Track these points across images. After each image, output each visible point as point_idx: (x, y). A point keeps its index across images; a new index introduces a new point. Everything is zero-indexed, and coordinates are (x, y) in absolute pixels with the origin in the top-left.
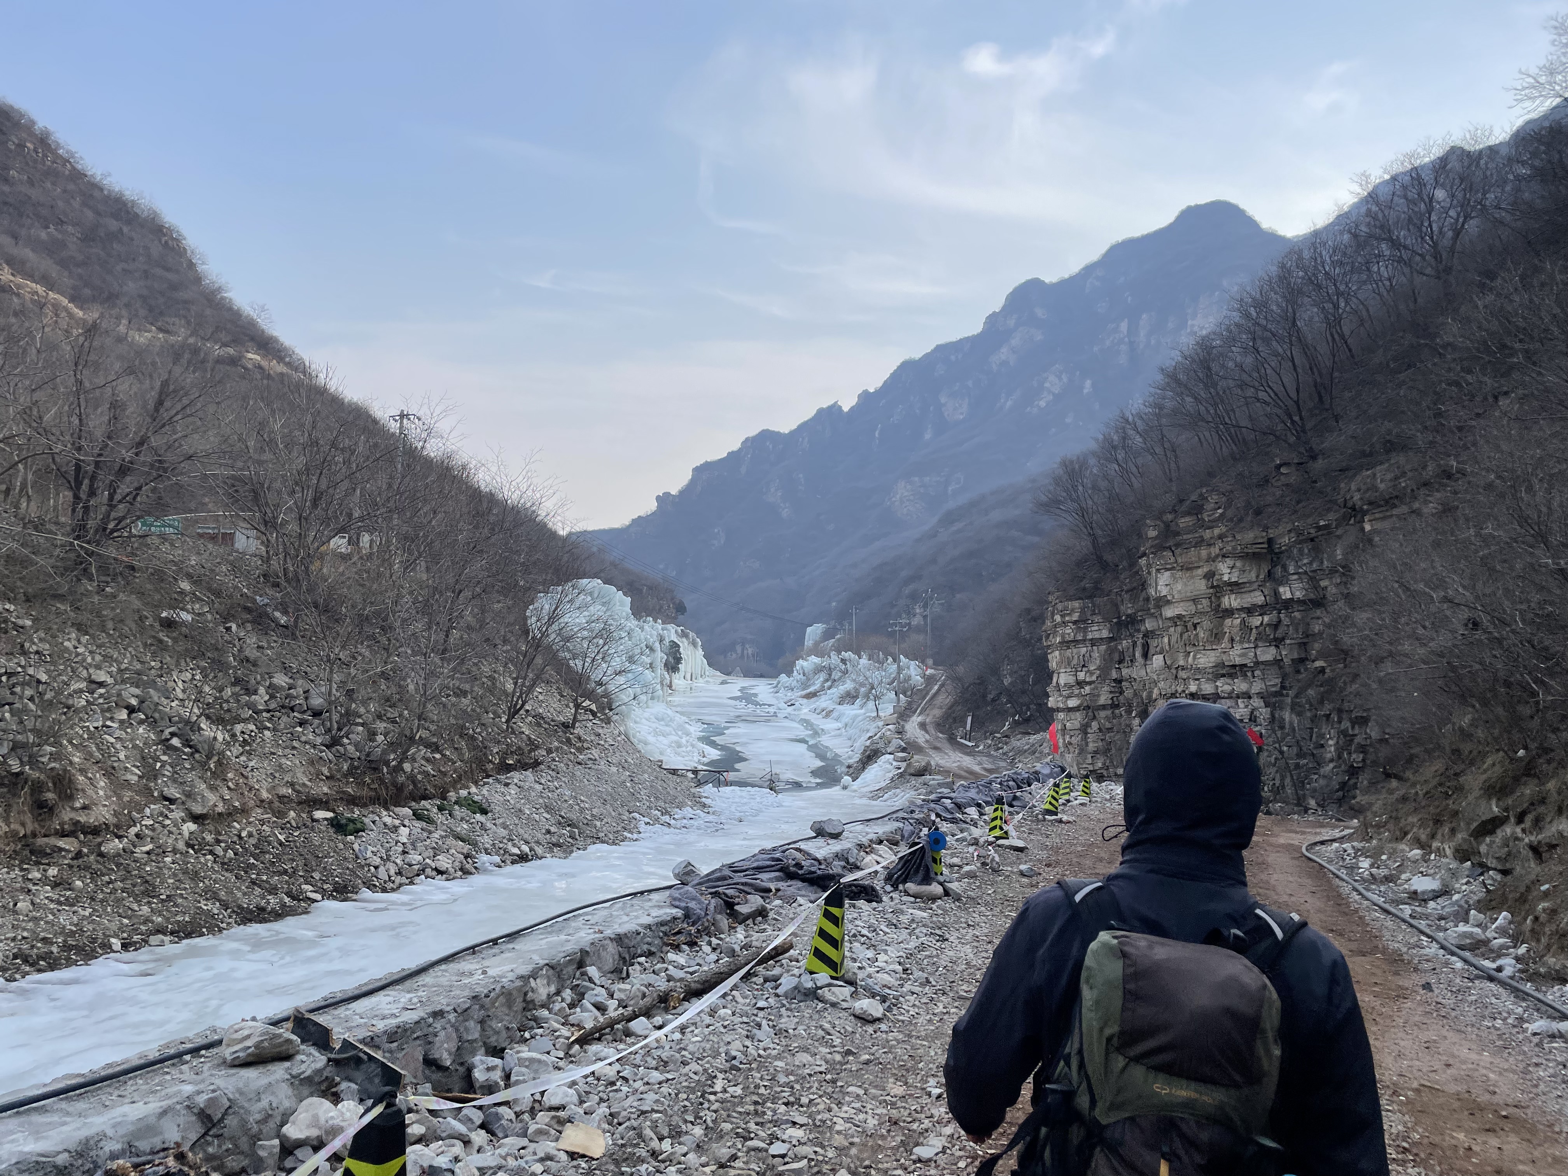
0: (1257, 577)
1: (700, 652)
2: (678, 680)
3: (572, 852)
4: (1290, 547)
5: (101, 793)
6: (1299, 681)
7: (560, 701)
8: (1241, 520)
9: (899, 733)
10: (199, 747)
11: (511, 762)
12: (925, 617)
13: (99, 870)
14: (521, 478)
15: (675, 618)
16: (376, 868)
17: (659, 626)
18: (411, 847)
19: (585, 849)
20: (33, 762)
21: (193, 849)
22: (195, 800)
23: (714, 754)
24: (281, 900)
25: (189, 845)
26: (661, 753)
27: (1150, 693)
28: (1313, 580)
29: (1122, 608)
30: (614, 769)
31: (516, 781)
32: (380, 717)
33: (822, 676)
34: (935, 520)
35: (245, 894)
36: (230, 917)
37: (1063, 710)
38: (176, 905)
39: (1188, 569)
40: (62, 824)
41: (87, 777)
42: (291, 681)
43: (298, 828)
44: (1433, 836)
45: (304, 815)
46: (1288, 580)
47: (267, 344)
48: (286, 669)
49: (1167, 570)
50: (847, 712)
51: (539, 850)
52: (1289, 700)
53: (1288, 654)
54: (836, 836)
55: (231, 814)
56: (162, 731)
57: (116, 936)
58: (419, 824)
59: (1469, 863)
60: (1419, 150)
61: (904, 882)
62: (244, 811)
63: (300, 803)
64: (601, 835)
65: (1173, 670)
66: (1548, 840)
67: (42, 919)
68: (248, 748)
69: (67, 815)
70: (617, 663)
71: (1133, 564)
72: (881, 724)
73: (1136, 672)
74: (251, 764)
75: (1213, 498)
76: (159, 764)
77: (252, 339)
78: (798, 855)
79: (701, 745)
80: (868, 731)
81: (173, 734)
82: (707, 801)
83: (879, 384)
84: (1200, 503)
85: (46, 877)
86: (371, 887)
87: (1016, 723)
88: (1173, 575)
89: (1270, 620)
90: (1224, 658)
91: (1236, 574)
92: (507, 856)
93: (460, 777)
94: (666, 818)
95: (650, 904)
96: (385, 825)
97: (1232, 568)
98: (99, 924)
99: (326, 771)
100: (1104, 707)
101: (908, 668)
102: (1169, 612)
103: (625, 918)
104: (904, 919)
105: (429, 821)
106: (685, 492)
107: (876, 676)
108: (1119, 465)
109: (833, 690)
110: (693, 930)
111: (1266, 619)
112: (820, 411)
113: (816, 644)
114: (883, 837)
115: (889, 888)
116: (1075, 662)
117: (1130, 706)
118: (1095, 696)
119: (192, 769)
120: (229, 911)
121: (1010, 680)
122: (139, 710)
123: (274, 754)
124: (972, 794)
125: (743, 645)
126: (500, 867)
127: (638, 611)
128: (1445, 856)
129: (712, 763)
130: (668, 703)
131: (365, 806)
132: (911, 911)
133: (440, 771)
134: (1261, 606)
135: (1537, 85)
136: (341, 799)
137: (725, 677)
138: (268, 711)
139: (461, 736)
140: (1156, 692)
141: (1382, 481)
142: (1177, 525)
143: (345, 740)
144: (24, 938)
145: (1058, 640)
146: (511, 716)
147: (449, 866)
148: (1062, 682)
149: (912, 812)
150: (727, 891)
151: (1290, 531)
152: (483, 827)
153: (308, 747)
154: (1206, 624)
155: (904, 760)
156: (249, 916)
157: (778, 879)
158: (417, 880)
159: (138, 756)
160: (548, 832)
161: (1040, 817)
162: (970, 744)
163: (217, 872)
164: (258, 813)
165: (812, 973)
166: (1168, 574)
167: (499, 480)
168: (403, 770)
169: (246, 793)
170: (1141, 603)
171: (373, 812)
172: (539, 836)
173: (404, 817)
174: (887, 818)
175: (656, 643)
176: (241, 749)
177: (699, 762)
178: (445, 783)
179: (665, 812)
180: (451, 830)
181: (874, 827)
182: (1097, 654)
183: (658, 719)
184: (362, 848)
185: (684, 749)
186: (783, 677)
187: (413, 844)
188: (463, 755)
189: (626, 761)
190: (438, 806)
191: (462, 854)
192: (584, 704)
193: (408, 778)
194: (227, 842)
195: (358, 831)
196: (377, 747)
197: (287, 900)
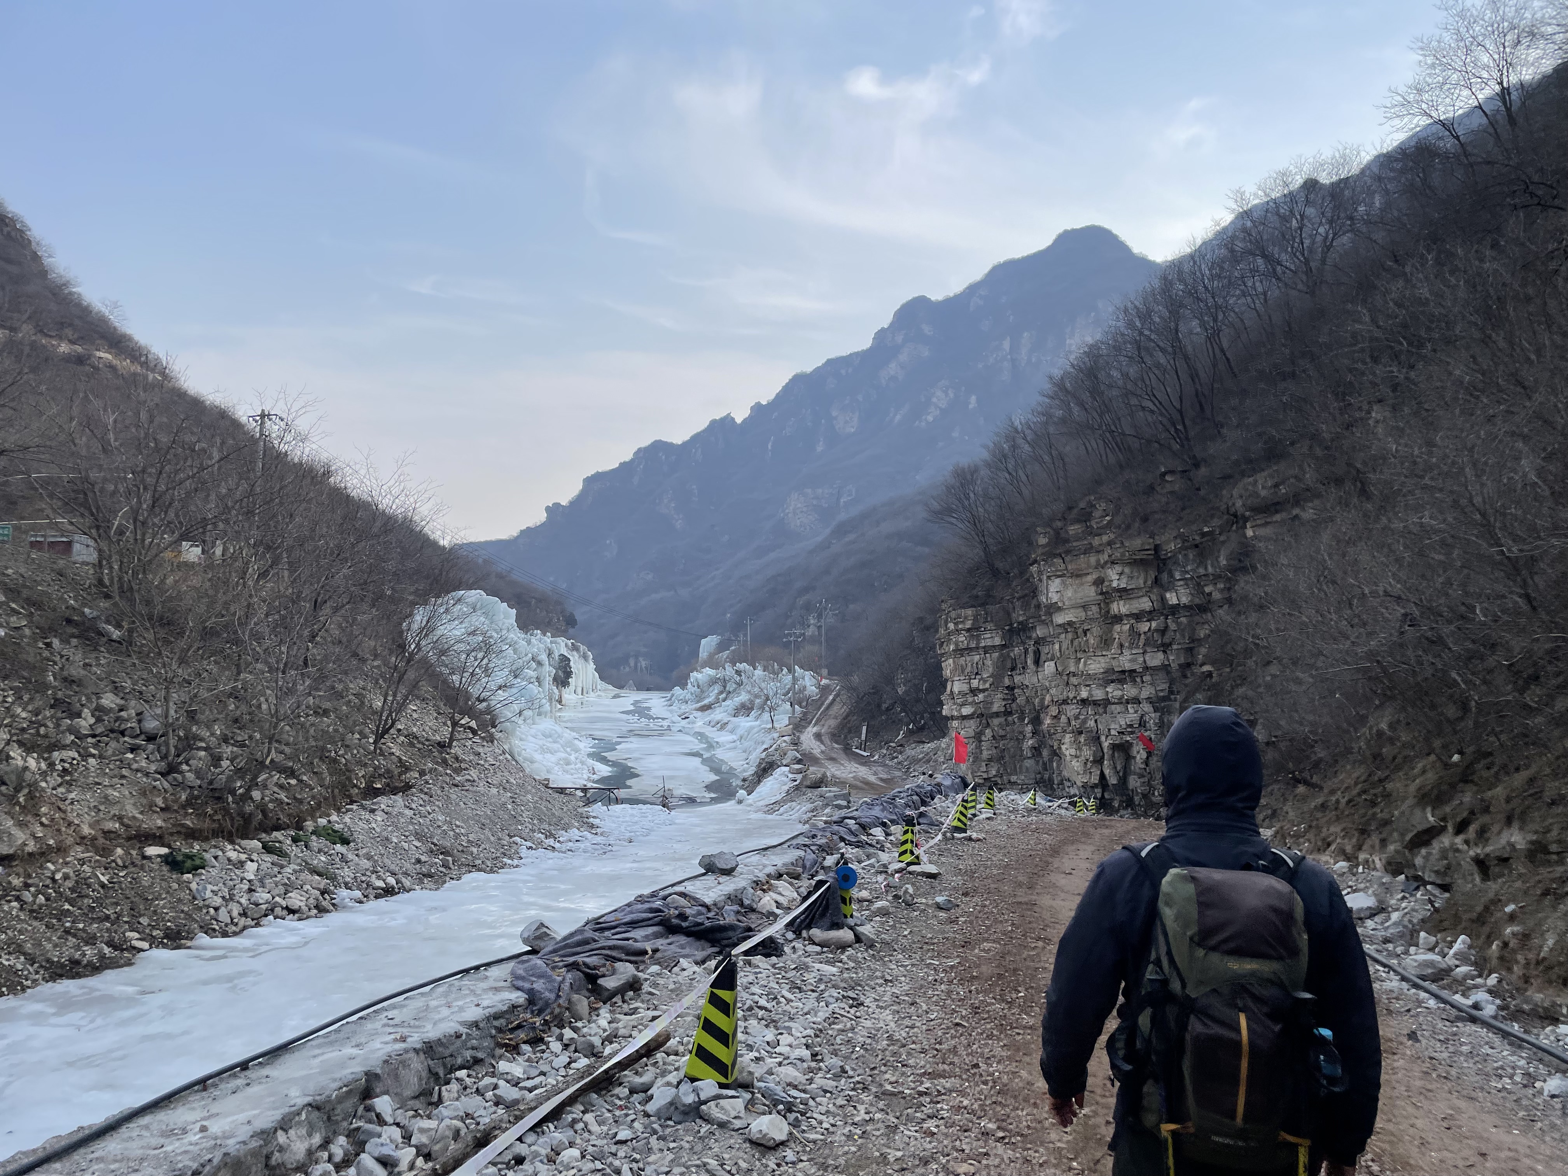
0: (1145, 583)
1: (592, 666)
2: (568, 695)
3: (444, 882)
4: (1174, 554)
6: (1186, 685)
7: (436, 718)
8: (1128, 527)
9: (795, 744)
11: (379, 786)
12: (819, 627)
14: (392, 482)
15: (566, 631)
16: (216, 909)
17: (548, 639)
18: (258, 884)
23: (604, 770)
24: (100, 951)
26: (549, 772)
27: (1043, 700)
28: (1197, 585)
29: (1014, 616)
30: (494, 791)
31: (383, 806)
32: (225, 740)
33: (717, 688)
34: (828, 531)
35: (56, 946)
36: (37, 973)
37: (957, 718)
39: (1078, 576)
42: (122, 702)
43: (125, 867)
44: (1359, 848)
45: (134, 852)
46: (1174, 586)
47: (119, 342)
48: (116, 689)
49: (1058, 576)
51: (407, 882)
52: (1177, 705)
53: (1174, 659)
54: (728, 872)
55: (44, 854)
58: (268, 858)
59: (1403, 876)
60: (1292, 168)
61: (809, 927)
62: (61, 850)
63: (129, 839)
64: (478, 862)
65: (1064, 676)
66: (1497, 854)
68: (68, 778)
70: (500, 677)
71: (1023, 571)
72: (776, 735)
73: (1028, 678)
74: (72, 795)
75: (1102, 506)
77: (103, 336)
78: (682, 901)
79: (590, 762)
80: (763, 743)
82: (596, 822)
83: (772, 397)
84: (1088, 510)
86: (209, 931)
87: (911, 732)
88: (1063, 583)
89: (1158, 625)
90: (1114, 663)
91: (1125, 580)
92: (370, 890)
93: (319, 805)
94: (551, 842)
95: (484, 985)
96: (229, 860)
97: (1121, 574)
99: (159, 801)
100: (997, 715)
101: (803, 678)
102: (1059, 619)
103: (445, 1012)
104: (811, 978)
105: (281, 853)
106: (575, 503)
107: (771, 687)
108: (1010, 474)
109: (728, 702)
110: (538, 1021)
111: (1154, 624)
112: (713, 423)
113: (711, 656)
114: (783, 870)
115: (790, 935)
116: (969, 669)
117: (1023, 712)
118: (988, 703)
120: (36, 965)
121: (904, 689)
123: (99, 784)
124: (877, 811)
125: (636, 658)
126: (361, 902)
127: (525, 624)
128: (1375, 869)
129: (602, 780)
130: (558, 720)
131: (206, 839)
132: (817, 966)
133: (295, 798)
134: (1150, 612)
135: (1406, 103)
136: (179, 833)
137: (617, 691)
138: (94, 736)
139: (321, 758)
140: (1048, 698)
141: (1263, 487)
142: (1067, 532)
143: (185, 767)
145: (952, 647)
146: (379, 736)
147: (302, 904)
148: (956, 690)
149: (814, 836)
150: (587, 960)
151: (1175, 537)
152: (344, 859)
153: (139, 775)
154: (1096, 630)
155: (799, 772)
156: (59, 971)
157: (657, 936)
158: (264, 921)
160: (419, 861)
161: (949, 835)
162: (865, 754)
163: (23, 921)
164: (79, 852)
165: (693, 1080)
166: (1058, 581)
167: (368, 483)
168: (251, 798)
169: (64, 829)
170: (1032, 610)
171: (215, 847)
172: (408, 866)
173: (252, 851)
174: (786, 846)
175: (543, 657)
176: (59, 780)
177: (589, 780)
178: (302, 811)
179: (549, 835)
180: (307, 863)
181: (773, 857)
182: (990, 662)
183: (546, 736)
184: (200, 888)
185: (573, 766)
186: (677, 690)
187: (261, 881)
188: (323, 779)
189: (507, 782)
190: (292, 837)
191: (319, 889)
192: (463, 722)
193: (257, 807)
194: (38, 886)
195: (196, 868)
196: (222, 773)
197: (107, 950)
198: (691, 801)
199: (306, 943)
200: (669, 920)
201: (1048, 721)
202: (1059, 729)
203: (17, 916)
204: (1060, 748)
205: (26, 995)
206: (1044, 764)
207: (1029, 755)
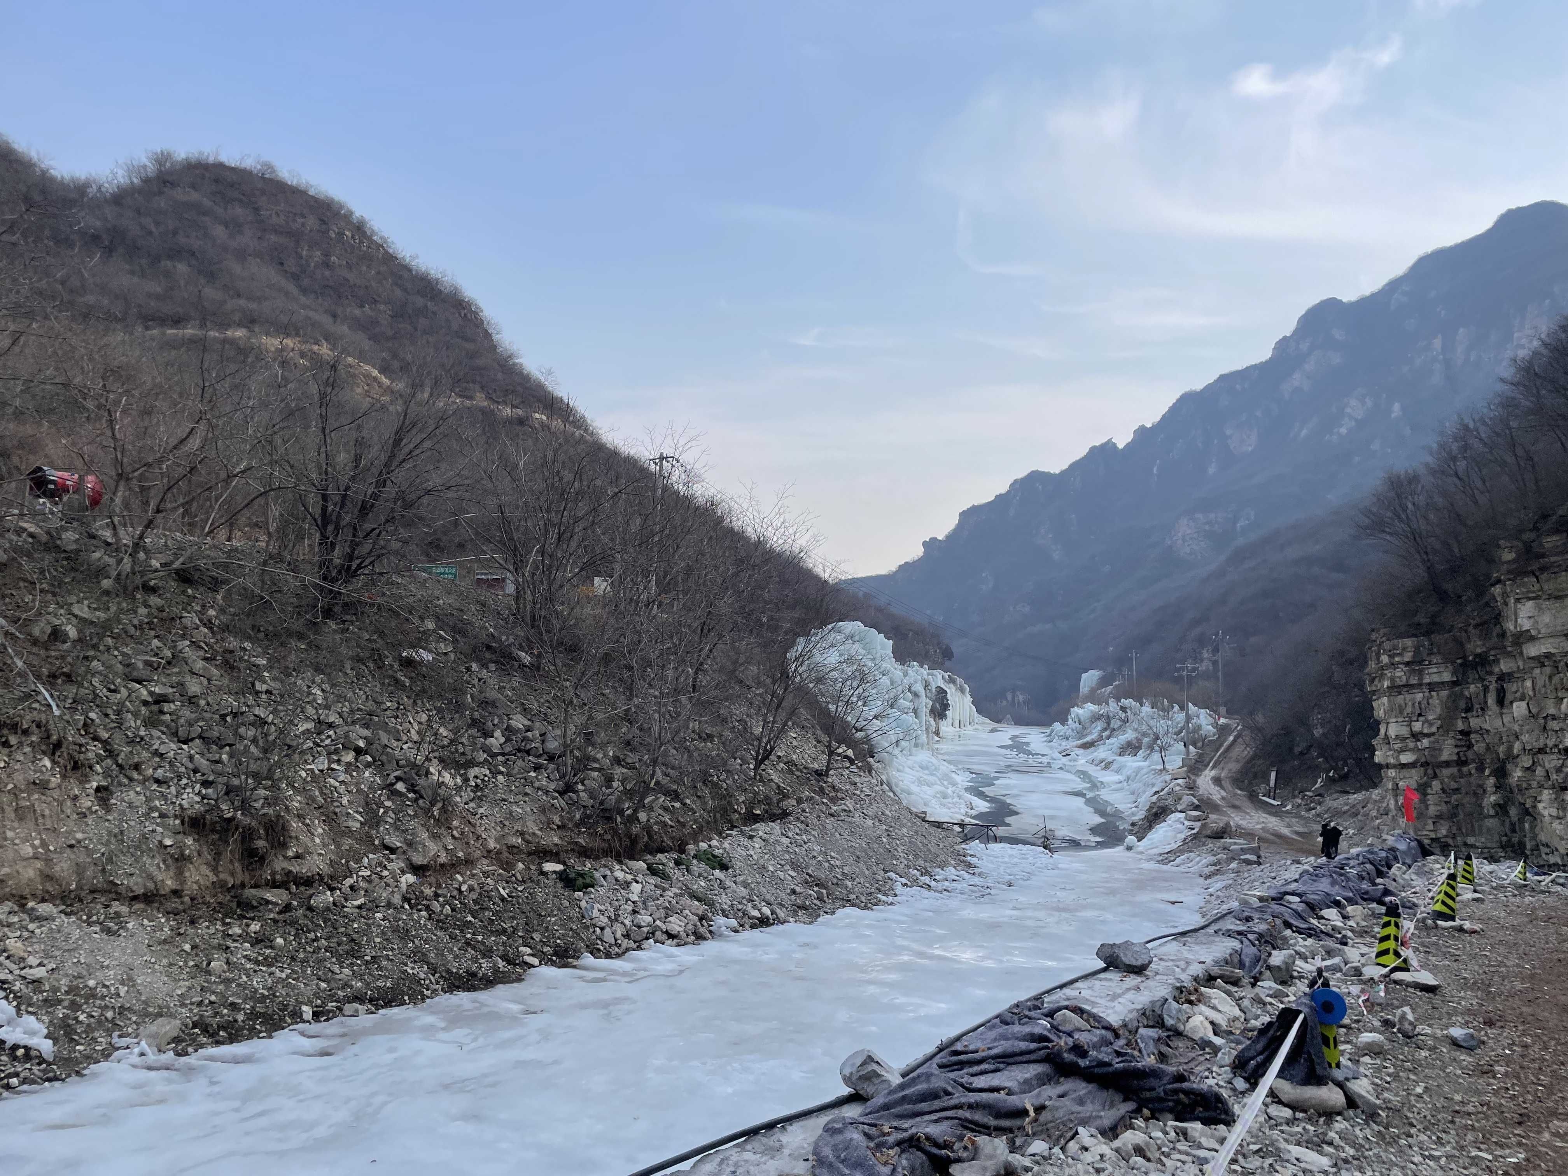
1: (968, 699)
2: (945, 727)
3: (819, 916)
5: (317, 840)
7: (815, 747)
9: (1191, 788)
10: (423, 792)
11: (758, 812)
12: (1215, 663)
13: (306, 925)
14: (774, 515)
15: (942, 664)
16: (602, 929)
17: (925, 671)
18: (641, 906)
19: (833, 913)
20: (245, 806)
21: (410, 904)
22: (416, 850)
23: (982, 806)
24: (495, 964)
25: (406, 899)
26: (925, 804)
27: (1510, 748)
29: (1469, 647)
30: (870, 822)
31: (761, 833)
32: (617, 761)
33: (1100, 725)
34: (1222, 558)
35: (456, 957)
36: (437, 983)
37: (1394, 766)
38: (380, 968)
39: (1558, 598)
40: (273, 873)
41: (303, 823)
42: (529, 723)
43: (524, 882)
45: (533, 867)
47: (552, 404)
48: (525, 711)
49: (1530, 599)
50: (1129, 764)
51: (782, 914)
54: (1138, 970)
55: (453, 866)
56: (388, 775)
57: (309, 1003)
58: (652, 880)
62: (469, 862)
63: (530, 854)
64: (852, 897)
65: (1540, 720)
67: (233, 980)
68: (479, 794)
69: (279, 864)
70: (877, 706)
71: (1481, 593)
72: (1168, 777)
73: (1489, 722)
74: (481, 810)
76: (382, 810)
77: (539, 401)
78: (1077, 1019)
79: (969, 797)
80: (1153, 785)
81: (398, 779)
82: (973, 861)
83: (1158, 418)
85: (247, 933)
86: (595, 952)
87: (1332, 780)
88: (1538, 606)
92: (746, 919)
93: (700, 828)
94: (926, 879)
96: (616, 879)
98: (294, 987)
99: (557, 820)
100: (1447, 764)
101: (1198, 717)
102: (1532, 650)
105: (665, 876)
106: (951, 537)
107: (1161, 725)
108: (1460, 479)
109: (1112, 740)
112: (1093, 450)
113: (1093, 691)
114: (1216, 971)
115: (1240, 1084)
116: (1409, 709)
117: (1482, 762)
118: (1435, 750)
119: (416, 816)
120: (437, 975)
121: (1321, 731)
122: (366, 753)
123: (505, 800)
124: (1324, 885)
125: (1014, 693)
126: (736, 931)
127: (901, 656)
130: (935, 752)
131: (597, 858)
132: (1296, 1151)
133: (678, 821)
136: (573, 850)
137: (995, 725)
138: (503, 754)
139: (704, 783)
140: (1517, 747)
142: (1541, 545)
143: (580, 787)
144: (211, 1003)
145: (1386, 684)
146: (759, 763)
147: (681, 929)
148: (1392, 733)
149: (1248, 919)
150: (934, 1129)
152: (722, 885)
153: (540, 793)
155: (1197, 819)
156: (457, 983)
157: (1043, 1080)
158: (646, 944)
159: (362, 802)
160: (794, 892)
161: (1430, 922)
162: (1275, 803)
163: (430, 930)
164: (484, 865)
166: (1530, 604)
167: (751, 516)
168: (638, 819)
169: (472, 842)
170: (1495, 639)
171: (605, 866)
172: (783, 895)
173: (638, 872)
174: (1211, 930)
175: (919, 688)
176: (472, 794)
177: (967, 815)
178: (684, 835)
179: (925, 872)
180: (687, 888)
181: (1196, 948)
182: (1437, 700)
183: (922, 768)
184: (588, 906)
185: (950, 800)
186: (1057, 726)
187: (644, 903)
188: (706, 803)
189: (883, 814)
190: (675, 860)
191: (697, 915)
192: (840, 751)
193: (643, 828)
194: (446, 897)
195: (587, 886)
196: (612, 793)
197: (501, 964)
198: (1075, 844)
199: (681, 972)
200: (1059, 1054)
201: (1518, 773)
202: (1534, 784)
203: (425, 925)
204: (1535, 807)
205: (425, 1005)
206: (1513, 825)
207: (1492, 812)
